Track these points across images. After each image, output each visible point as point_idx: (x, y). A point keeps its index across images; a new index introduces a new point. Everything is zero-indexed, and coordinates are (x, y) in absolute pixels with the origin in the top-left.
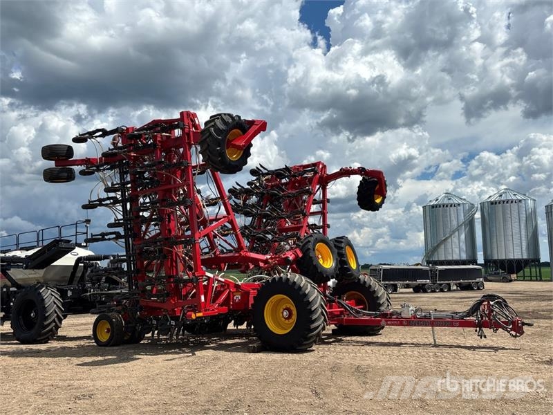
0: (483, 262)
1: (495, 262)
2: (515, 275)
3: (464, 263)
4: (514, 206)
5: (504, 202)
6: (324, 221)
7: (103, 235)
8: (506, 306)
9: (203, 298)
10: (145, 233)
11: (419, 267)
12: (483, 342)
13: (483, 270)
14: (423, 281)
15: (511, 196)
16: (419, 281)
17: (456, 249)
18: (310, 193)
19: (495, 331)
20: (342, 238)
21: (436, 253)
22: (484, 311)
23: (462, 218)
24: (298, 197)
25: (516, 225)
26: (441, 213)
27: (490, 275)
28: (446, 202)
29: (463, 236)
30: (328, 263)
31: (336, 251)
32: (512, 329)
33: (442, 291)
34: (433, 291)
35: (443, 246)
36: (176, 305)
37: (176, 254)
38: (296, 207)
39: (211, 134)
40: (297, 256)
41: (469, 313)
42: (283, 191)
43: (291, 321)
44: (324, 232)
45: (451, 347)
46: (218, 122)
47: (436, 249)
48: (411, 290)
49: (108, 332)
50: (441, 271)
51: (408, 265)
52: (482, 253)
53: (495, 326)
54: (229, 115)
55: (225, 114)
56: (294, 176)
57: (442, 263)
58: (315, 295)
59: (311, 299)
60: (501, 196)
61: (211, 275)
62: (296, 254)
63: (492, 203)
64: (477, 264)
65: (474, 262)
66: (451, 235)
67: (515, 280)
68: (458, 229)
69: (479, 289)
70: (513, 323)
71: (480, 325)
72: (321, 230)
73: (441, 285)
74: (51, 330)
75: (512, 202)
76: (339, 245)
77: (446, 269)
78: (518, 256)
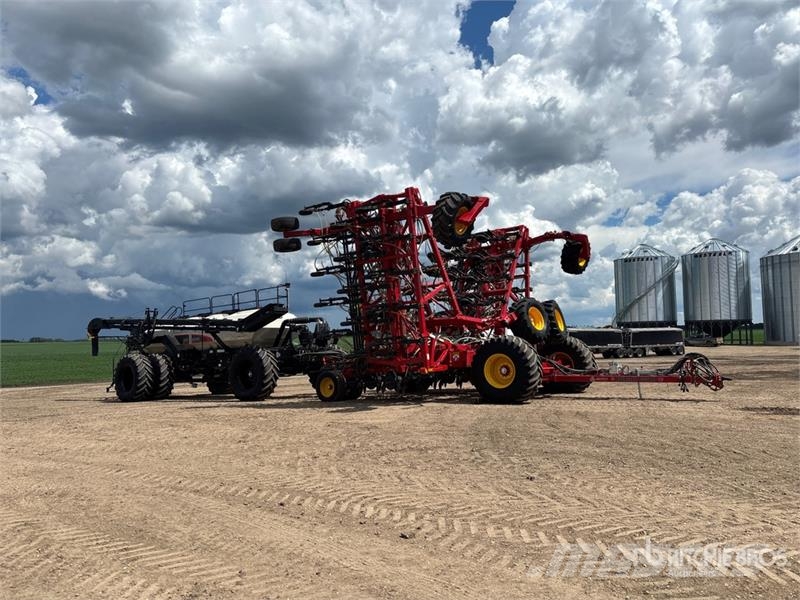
0: (683, 324)
1: (698, 323)
2: (722, 339)
3: (661, 324)
4: (723, 259)
5: (710, 254)
6: (527, 284)
7: (331, 300)
8: (708, 363)
9: (428, 356)
10: (370, 298)
11: (610, 330)
12: (686, 395)
13: (684, 334)
14: (615, 346)
15: (719, 248)
16: (610, 346)
17: (652, 309)
18: (513, 257)
19: (697, 386)
20: (551, 302)
21: (629, 314)
22: (686, 367)
23: (659, 273)
24: (500, 261)
25: (724, 281)
26: (635, 267)
27: (692, 338)
28: (641, 255)
29: (661, 294)
30: (540, 326)
31: (547, 315)
32: (713, 384)
33: (636, 356)
34: (627, 357)
35: (636, 306)
36: (402, 363)
37: (401, 316)
38: (498, 271)
39: (443, 212)
40: (512, 319)
41: (673, 370)
42: (486, 255)
43: (508, 377)
44: (527, 295)
45: (655, 400)
46: (449, 201)
47: (628, 309)
48: (601, 355)
49: (331, 388)
50: (635, 334)
51: (592, 327)
52: (682, 313)
53: (697, 380)
54: (457, 194)
55: (454, 193)
56: (497, 240)
57: (636, 325)
58: (532, 354)
59: (529, 357)
60: (707, 247)
61: (433, 336)
62: (511, 317)
63: (696, 256)
64: (676, 326)
65: (673, 323)
66: (646, 294)
67: (721, 344)
68: (655, 286)
69: (678, 354)
70: (714, 378)
71: (683, 380)
72: (524, 294)
73: (634, 349)
74: (269, 388)
75: (720, 254)
76: (549, 308)
77: (641, 332)
78: (725, 316)
